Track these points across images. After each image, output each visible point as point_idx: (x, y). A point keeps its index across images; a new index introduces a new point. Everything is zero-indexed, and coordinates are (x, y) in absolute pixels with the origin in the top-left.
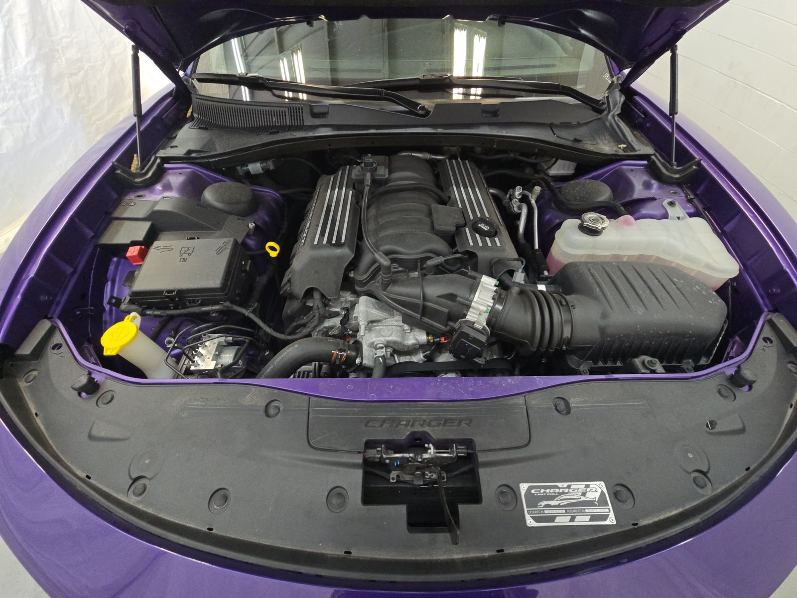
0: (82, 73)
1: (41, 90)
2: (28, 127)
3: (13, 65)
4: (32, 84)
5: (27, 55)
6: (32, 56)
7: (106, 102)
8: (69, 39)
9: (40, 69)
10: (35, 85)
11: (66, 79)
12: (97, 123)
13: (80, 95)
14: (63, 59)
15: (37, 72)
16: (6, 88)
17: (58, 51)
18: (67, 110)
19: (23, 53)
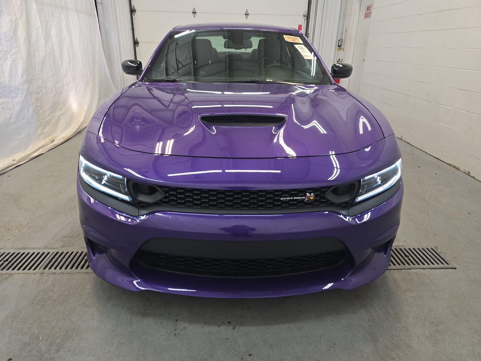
0: (41, 94)
1: (24, 97)
2: (12, 114)
3: (14, 81)
4: (20, 93)
5: (21, 78)
6: (24, 79)
7: (48, 110)
8: (39, 76)
9: (25, 87)
10: (21, 94)
11: (34, 95)
12: (41, 121)
13: (38, 104)
14: (35, 84)
15: (24, 88)
16: (7, 91)
17: (34, 80)
18: (31, 110)
19: (20, 77)
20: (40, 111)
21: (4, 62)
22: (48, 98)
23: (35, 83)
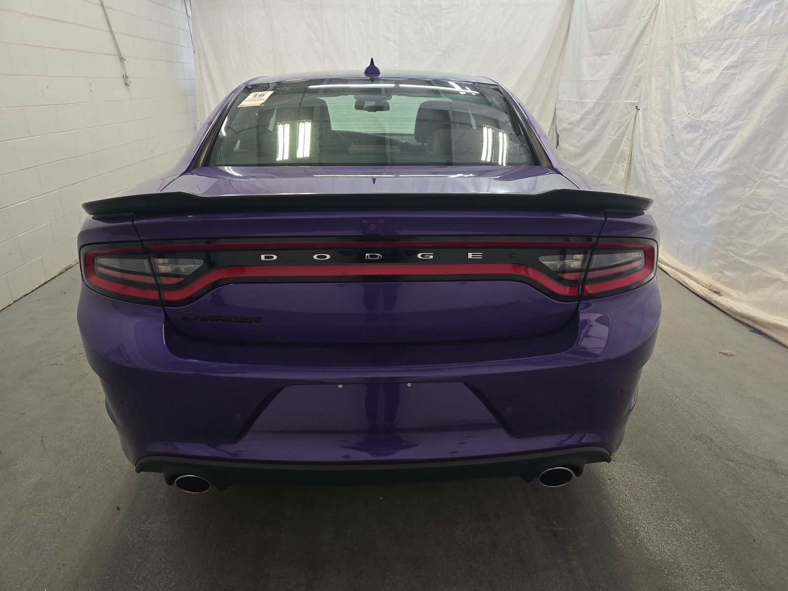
20: (737, 238)
21: (709, 136)
22: (770, 229)
23: (755, 187)
